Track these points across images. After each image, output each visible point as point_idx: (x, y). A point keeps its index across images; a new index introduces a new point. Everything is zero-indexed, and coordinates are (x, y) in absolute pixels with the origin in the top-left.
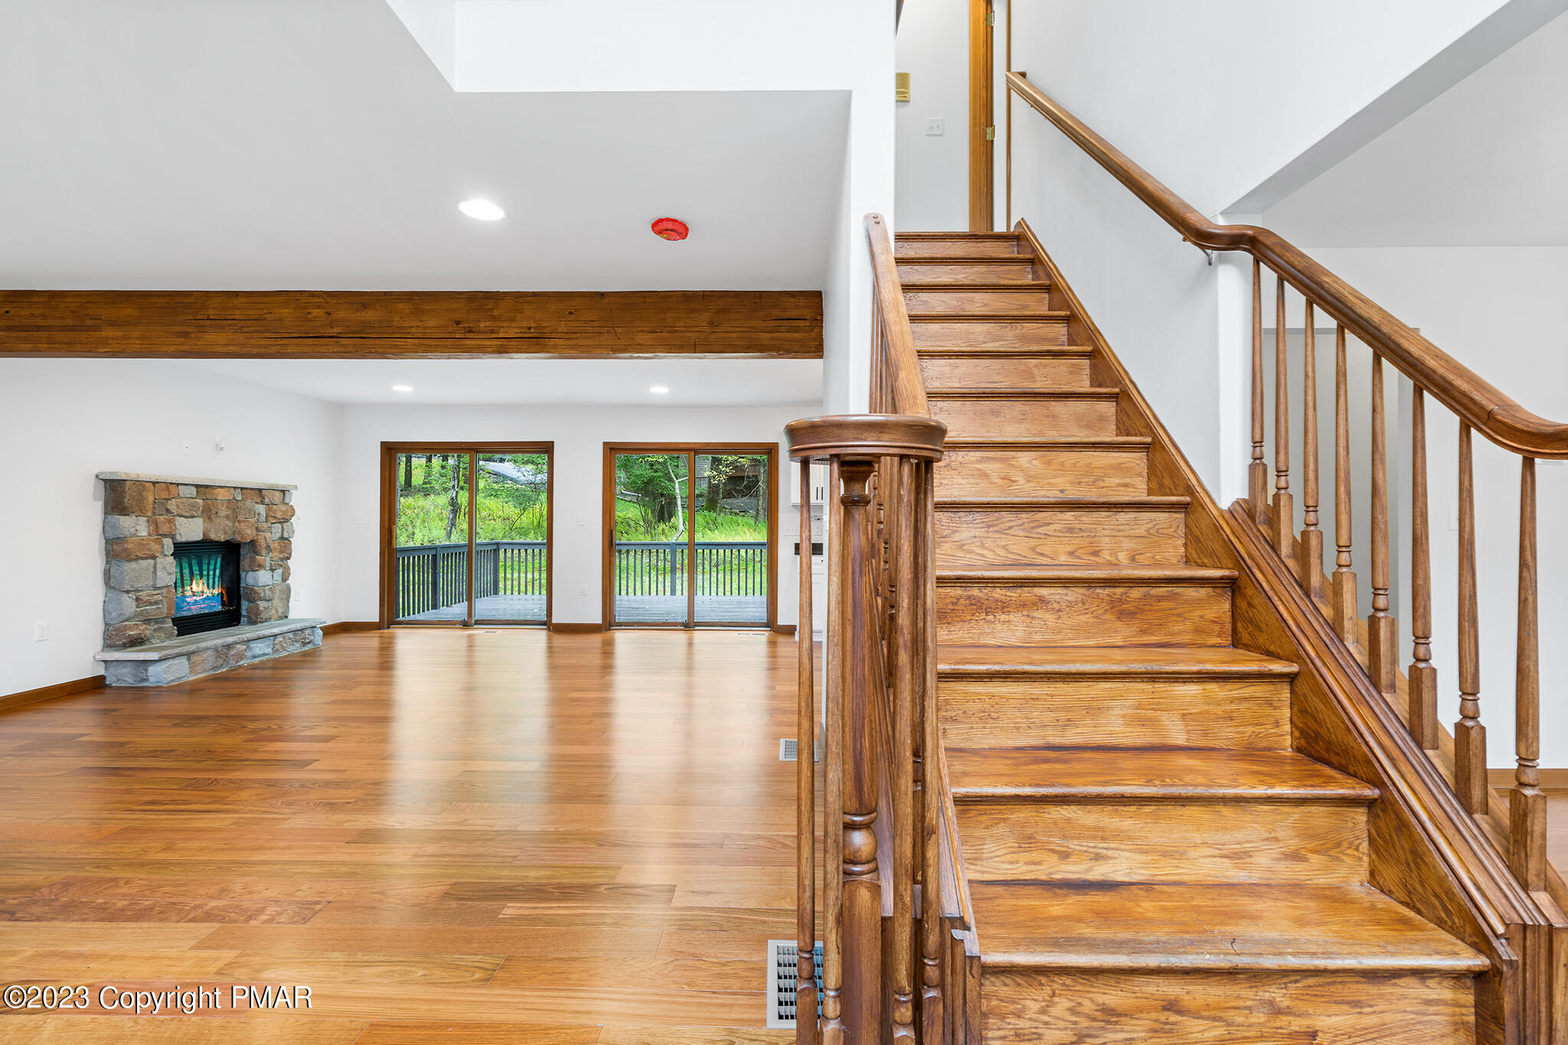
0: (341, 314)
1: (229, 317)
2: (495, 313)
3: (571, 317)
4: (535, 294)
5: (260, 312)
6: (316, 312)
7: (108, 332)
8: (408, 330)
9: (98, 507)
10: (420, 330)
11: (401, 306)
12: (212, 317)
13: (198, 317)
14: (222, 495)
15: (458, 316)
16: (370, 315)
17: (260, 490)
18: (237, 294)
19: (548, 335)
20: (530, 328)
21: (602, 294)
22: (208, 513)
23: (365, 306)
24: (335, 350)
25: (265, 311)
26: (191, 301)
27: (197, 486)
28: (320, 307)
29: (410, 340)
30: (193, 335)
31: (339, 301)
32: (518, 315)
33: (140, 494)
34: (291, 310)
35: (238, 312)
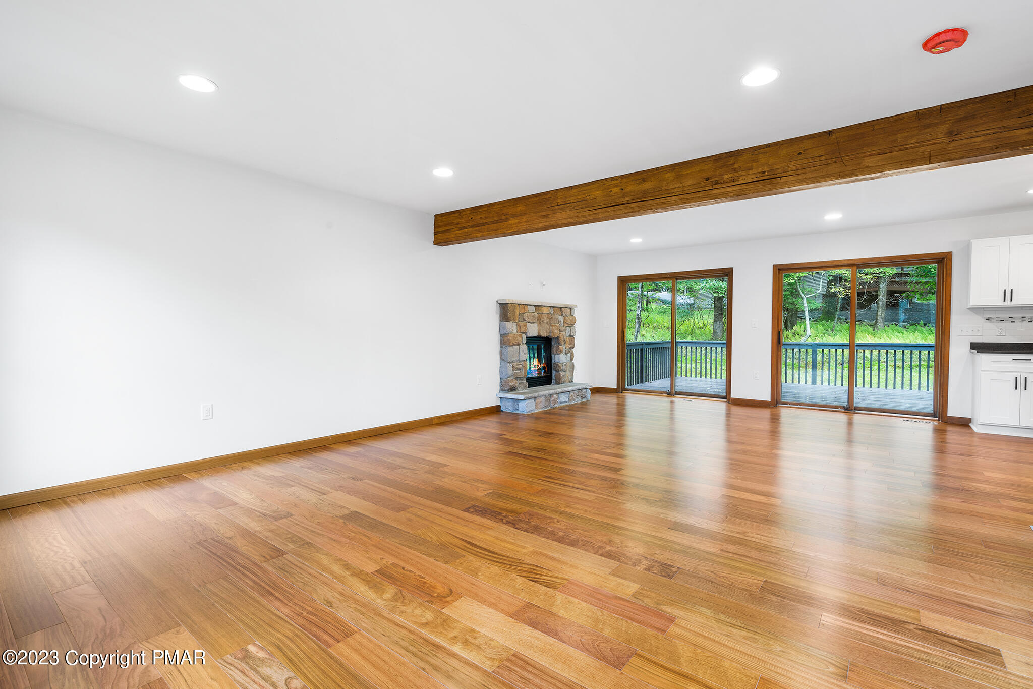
0: (630, 188)
1: (568, 202)
2: (736, 166)
3: (800, 157)
4: (768, 146)
5: (584, 196)
6: (615, 190)
7: (513, 221)
8: (672, 191)
9: (497, 317)
10: (680, 189)
11: (668, 175)
12: (559, 204)
13: (553, 205)
14: (545, 311)
15: (706, 175)
16: (647, 185)
17: (561, 308)
18: (572, 187)
19: (780, 175)
20: (764, 172)
21: (830, 133)
22: (540, 321)
23: (644, 180)
24: (626, 212)
25: (586, 195)
26: (549, 196)
27: (535, 306)
28: (617, 186)
29: (673, 197)
30: (550, 216)
31: (628, 180)
32: (754, 164)
33: (514, 311)
34: (601, 192)
35: (572, 198)
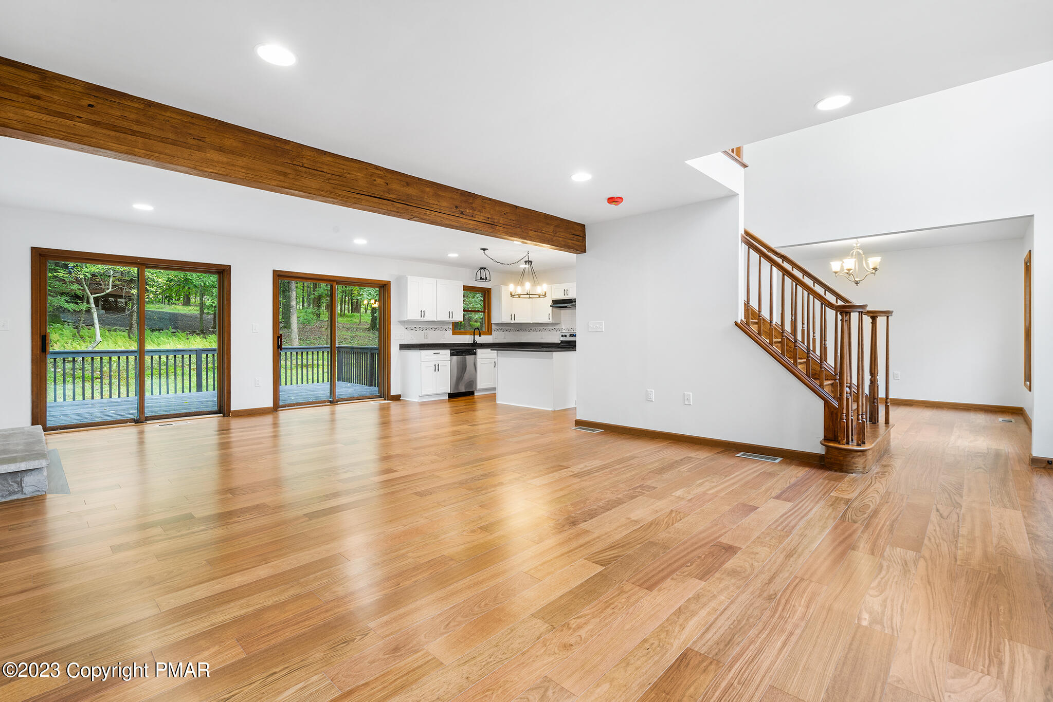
0: (395, 186)
1: (319, 169)
2: (473, 205)
3: (505, 216)
4: (490, 199)
5: (342, 171)
6: (379, 181)
7: (212, 155)
8: (432, 206)
10: (438, 207)
11: (428, 189)
12: (305, 165)
13: (294, 163)
15: (457, 203)
16: (411, 191)
18: (325, 153)
19: (496, 224)
20: (488, 218)
21: (516, 207)
23: (408, 184)
24: (392, 209)
25: (345, 171)
26: (288, 148)
28: (381, 178)
29: (433, 212)
30: (291, 176)
31: (393, 177)
32: (484, 210)
34: (363, 175)
35: (326, 167)
